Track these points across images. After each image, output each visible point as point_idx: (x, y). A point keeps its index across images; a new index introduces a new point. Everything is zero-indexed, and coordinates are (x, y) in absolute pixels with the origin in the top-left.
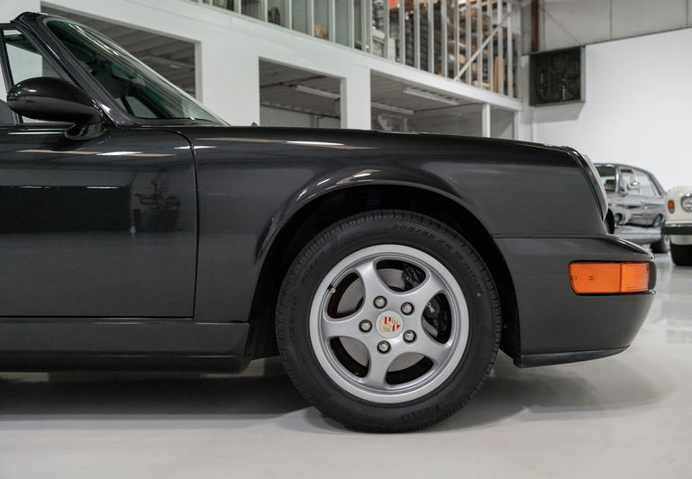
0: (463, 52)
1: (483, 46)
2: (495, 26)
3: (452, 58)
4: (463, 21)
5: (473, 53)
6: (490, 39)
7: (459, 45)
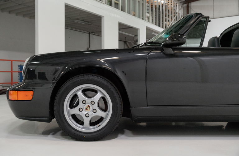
0: (169, 21)
1: (174, 19)
2: (177, 13)
3: (166, 23)
4: (169, 11)
5: (171, 21)
6: (175, 17)
7: (168, 19)
